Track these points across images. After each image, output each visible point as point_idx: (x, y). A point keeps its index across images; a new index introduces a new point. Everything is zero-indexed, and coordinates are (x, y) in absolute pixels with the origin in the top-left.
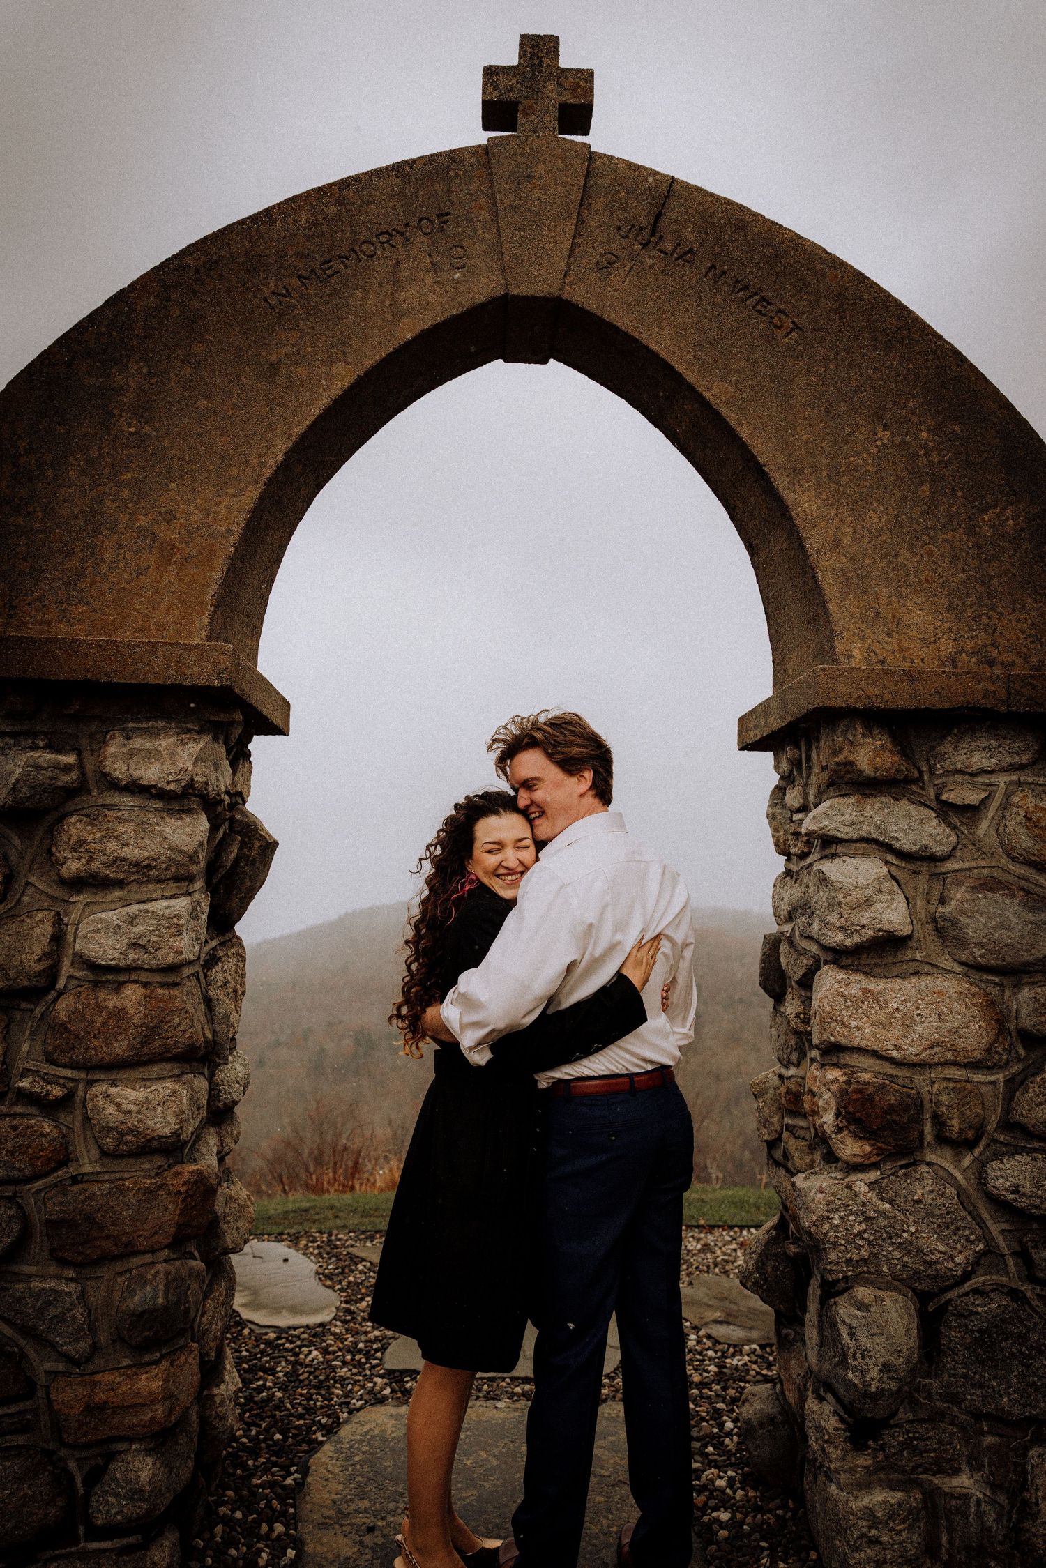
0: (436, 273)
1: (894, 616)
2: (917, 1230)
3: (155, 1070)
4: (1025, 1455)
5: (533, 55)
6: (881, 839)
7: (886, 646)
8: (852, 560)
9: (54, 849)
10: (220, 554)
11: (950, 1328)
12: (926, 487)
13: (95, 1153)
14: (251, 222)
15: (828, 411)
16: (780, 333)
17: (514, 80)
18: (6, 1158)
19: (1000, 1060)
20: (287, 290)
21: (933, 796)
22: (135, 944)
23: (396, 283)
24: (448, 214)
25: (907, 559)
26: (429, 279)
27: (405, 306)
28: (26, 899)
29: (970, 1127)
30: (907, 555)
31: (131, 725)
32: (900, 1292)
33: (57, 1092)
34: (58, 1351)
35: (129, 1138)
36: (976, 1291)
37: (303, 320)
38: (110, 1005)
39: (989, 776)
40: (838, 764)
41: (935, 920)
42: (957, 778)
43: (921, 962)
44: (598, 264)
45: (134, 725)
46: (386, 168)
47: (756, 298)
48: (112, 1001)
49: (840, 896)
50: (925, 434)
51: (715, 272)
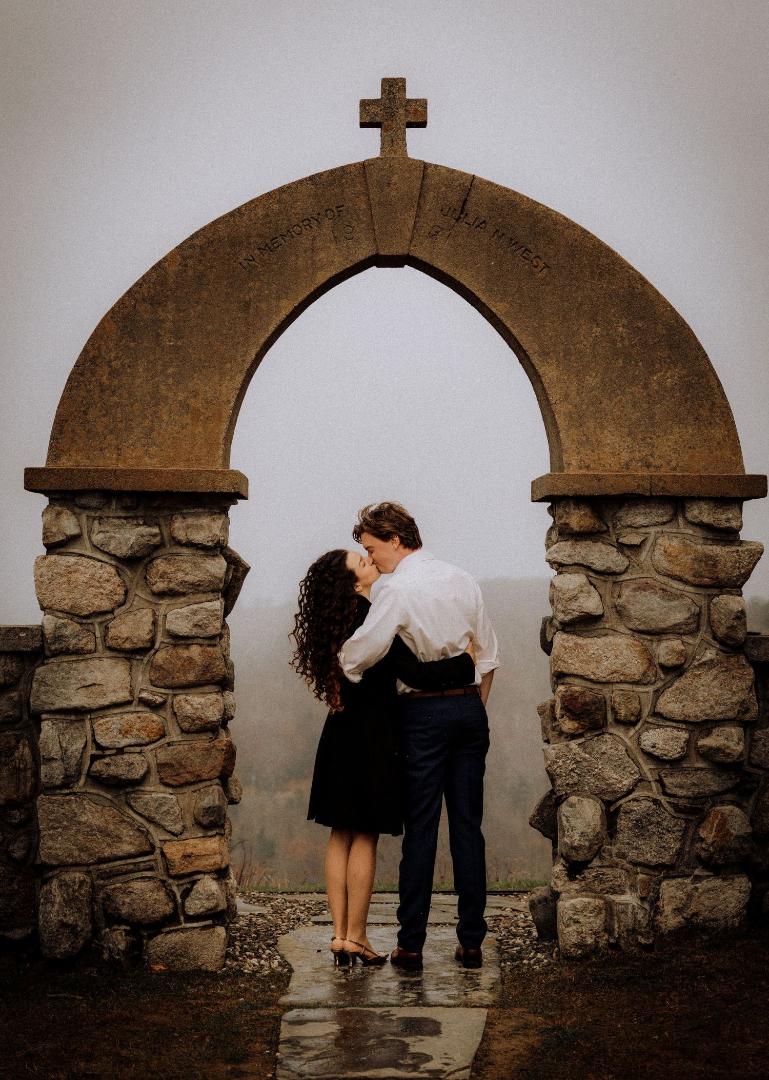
0: (336, 243)
1: (597, 440)
2: (602, 768)
3: (207, 689)
4: (659, 885)
5: (390, 91)
6: (585, 564)
7: (590, 457)
8: (575, 406)
9: (148, 577)
10: (225, 415)
11: (622, 820)
12: (621, 361)
13: (178, 731)
14: (230, 216)
15: (564, 318)
16: (536, 270)
17: (379, 109)
18: (136, 733)
19: (651, 680)
20: (253, 257)
21: (615, 540)
22: (196, 625)
23: (313, 250)
24: (343, 206)
25: (607, 405)
26: (333, 247)
27: (320, 263)
28: (134, 603)
29: (632, 714)
30: (607, 402)
31: (184, 511)
32: (592, 799)
33: (159, 700)
34: (166, 830)
35: (197, 722)
36: (634, 800)
37: (262, 275)
38: (185, 655)
39: (646, 528)
40: (562, 524)
41: (616, 607)
42: (628, 530)
43: (609, 629)
44: (430, 233)
45: (188, 511)
46: (306, 179)
47: (523, 249)
48: (185, 653)
49: (560, 594)
50: (621, 329)
51: (498, 234)
